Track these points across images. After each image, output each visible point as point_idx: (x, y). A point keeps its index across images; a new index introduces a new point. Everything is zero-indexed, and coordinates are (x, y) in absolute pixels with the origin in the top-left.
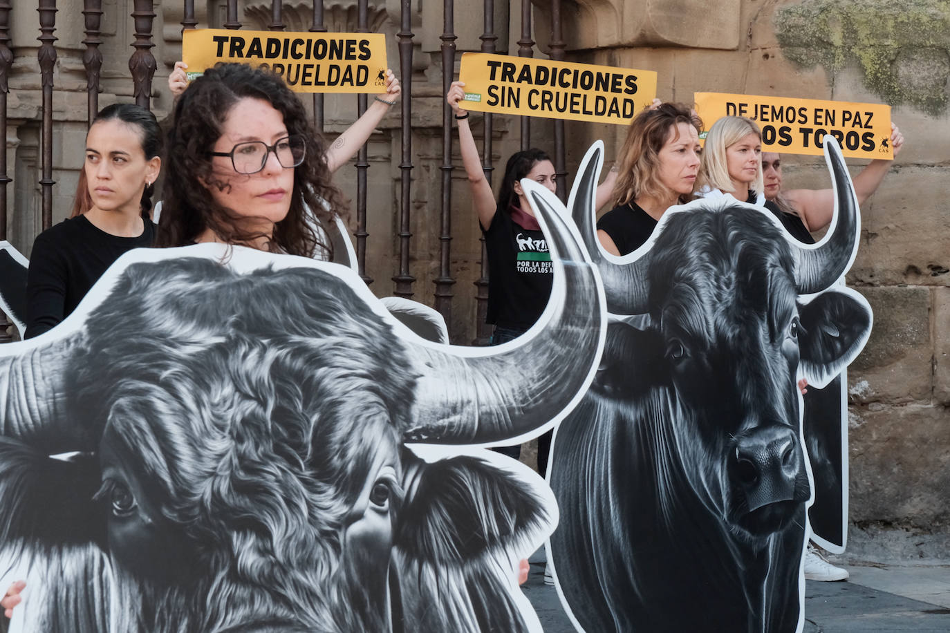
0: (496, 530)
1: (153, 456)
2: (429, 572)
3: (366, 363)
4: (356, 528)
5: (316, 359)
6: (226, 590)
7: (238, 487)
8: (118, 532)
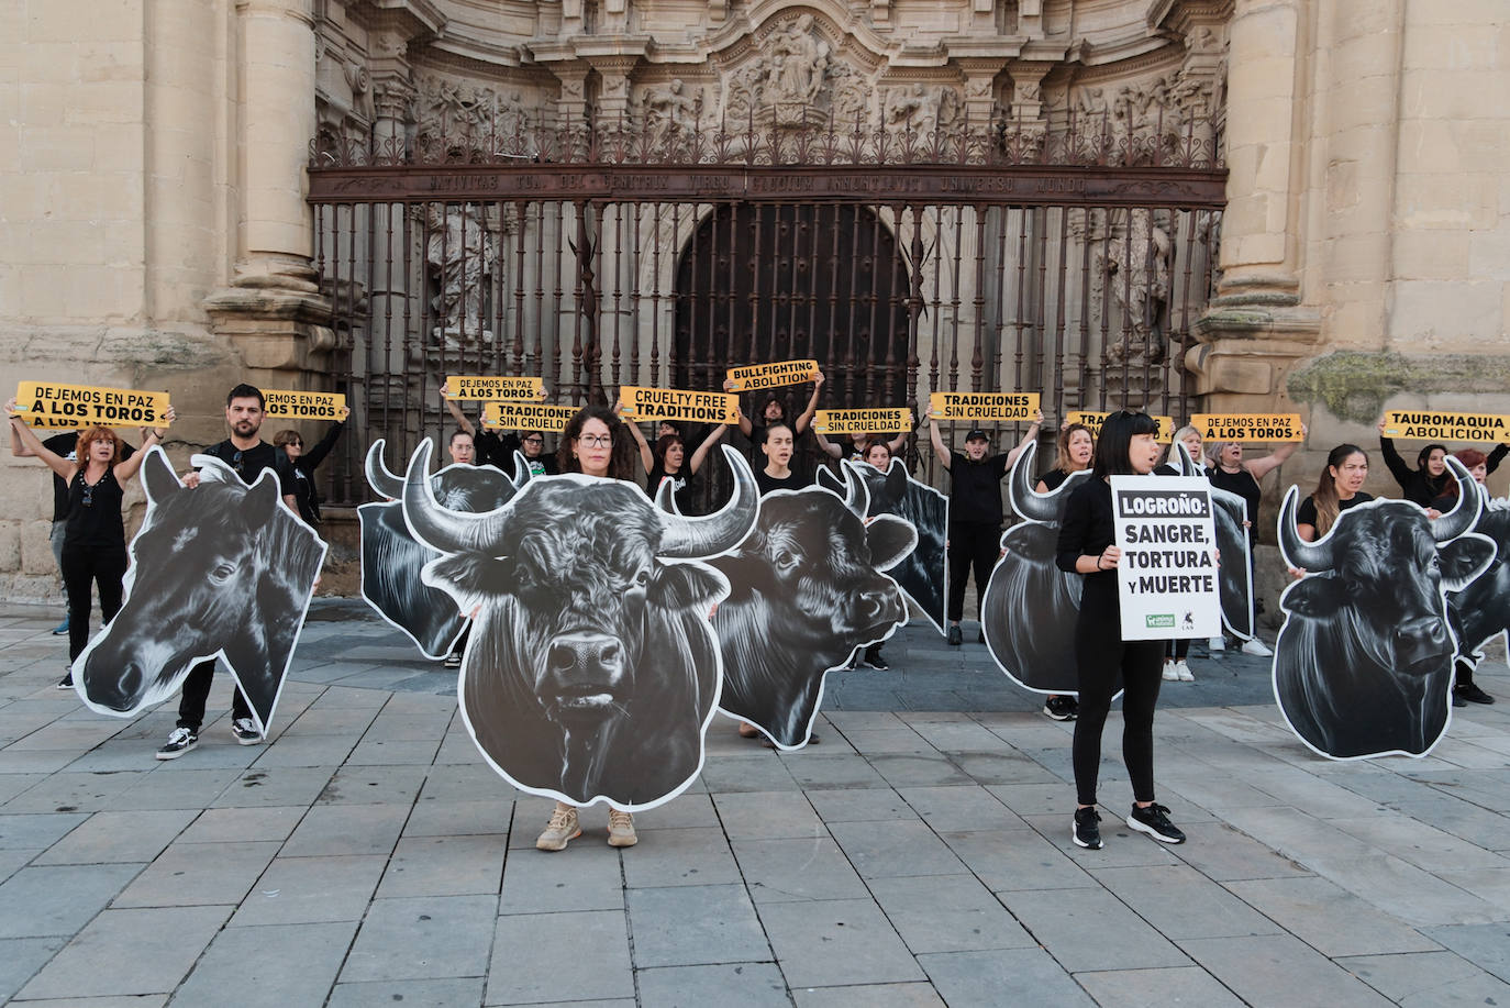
0: (698, 595)
1: (540, 559)
2: (663, 612)
3: (639, 523)
4: (629, 592)
5: (616, 521)
6: (567, 614)
7: (575, 572)
8: (522, 589)
